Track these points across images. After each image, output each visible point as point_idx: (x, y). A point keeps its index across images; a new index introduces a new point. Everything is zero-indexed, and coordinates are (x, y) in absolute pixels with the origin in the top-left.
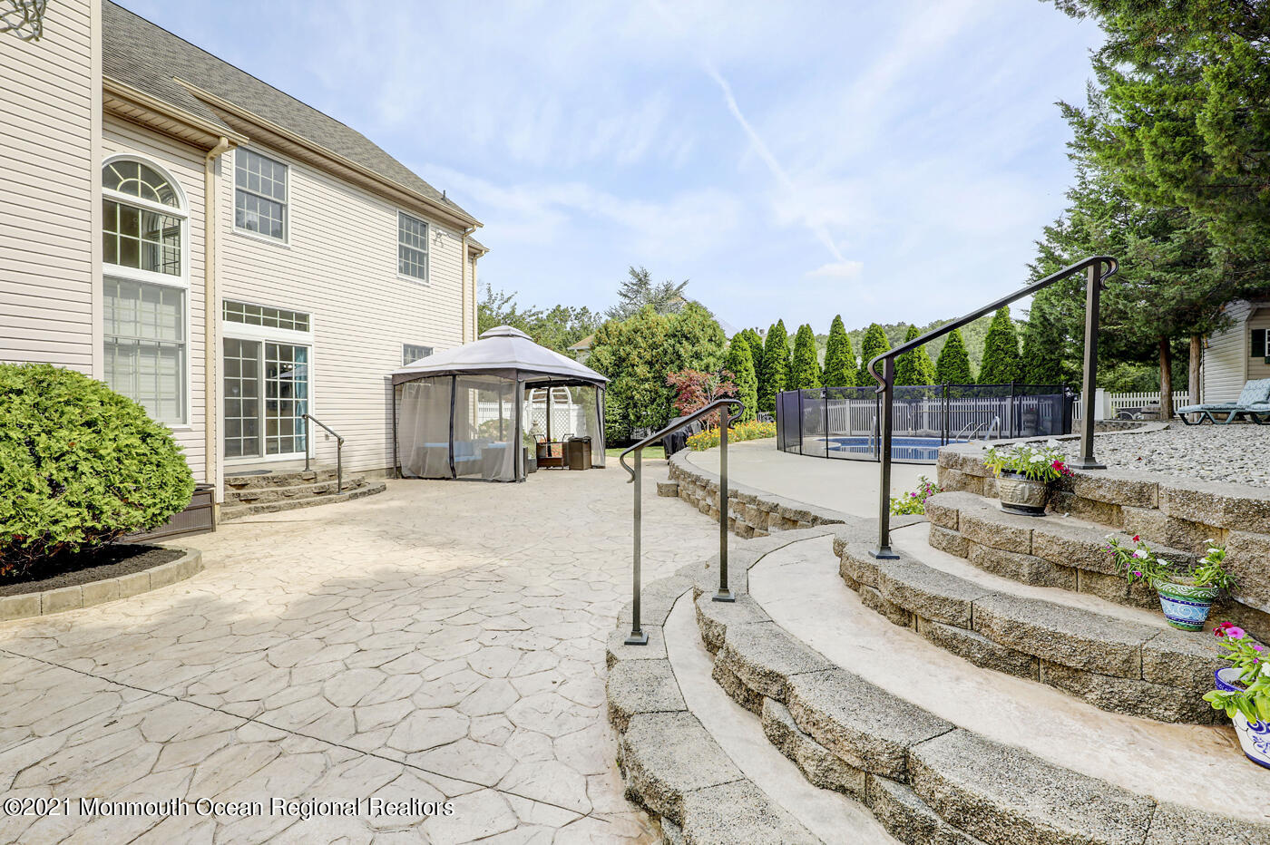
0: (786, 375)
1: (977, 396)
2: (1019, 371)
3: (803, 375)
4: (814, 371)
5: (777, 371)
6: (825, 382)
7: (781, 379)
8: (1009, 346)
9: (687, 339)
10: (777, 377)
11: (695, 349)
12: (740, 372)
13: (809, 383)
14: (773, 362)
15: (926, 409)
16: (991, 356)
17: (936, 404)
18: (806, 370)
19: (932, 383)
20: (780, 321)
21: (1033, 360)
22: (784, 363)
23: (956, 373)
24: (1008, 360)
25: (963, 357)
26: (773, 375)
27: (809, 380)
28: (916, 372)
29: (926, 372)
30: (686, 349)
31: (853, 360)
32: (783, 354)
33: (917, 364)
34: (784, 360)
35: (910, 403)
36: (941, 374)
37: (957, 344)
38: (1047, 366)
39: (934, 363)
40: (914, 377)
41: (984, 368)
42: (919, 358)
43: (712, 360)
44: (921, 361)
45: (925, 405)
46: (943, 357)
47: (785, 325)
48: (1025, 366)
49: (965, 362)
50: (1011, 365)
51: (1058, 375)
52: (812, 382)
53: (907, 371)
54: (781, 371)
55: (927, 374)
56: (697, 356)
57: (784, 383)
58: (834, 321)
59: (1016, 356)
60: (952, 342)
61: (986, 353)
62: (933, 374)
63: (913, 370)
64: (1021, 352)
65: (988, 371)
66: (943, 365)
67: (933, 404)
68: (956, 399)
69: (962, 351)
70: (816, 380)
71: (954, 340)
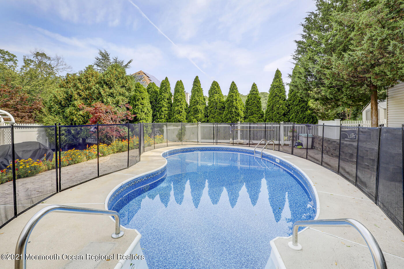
0: (168, 108)
1: (265, 121)
2: (286, 108)
3: (176, 108)
4: (183, 106)
5: (163, 106)
6: (189, 112)
7: (165, 110)
8: (281, 94)
9: (107, 84)
10: (163, 109)
11: (111, 91)
12: (138, 105)
13: (179, 112)
14: (161, 101)
15: (239, 128)
16: (272, 99)
17: (246, 125)
18: (178, 106)
19: (242, 113)
20: (166, 78)
21: (293, 102)
22: (167, 101)
23: (255, 109)
24: (281, 101)
25: (258, 100)
26: (161, 108)
27: (180, 111)
28: (234, 108)
29: (239, 107)
30: (105, 91)
31: (203, 100)
32: (167, 96)
33: (235, 103)
34: (168, 99)
35: (231, 125)
36: (247, 109)
37: (256, 92)
38: (301, 105)
39: (244, 103)
40: (233, 110)
41: (269, 106)
42: (236, 100)
43: (121, 98)
44: (237, 101)
45: (239, 126)
46: (249, 100)
47: (169, 80)
48: (289, 105)
49: (259, 102)
50: (282, 104)
51: (306, 110)
52: (182, 112)
53: (230, 107)
54: (166, 105)
55: (240, 109)
56: (111, 95)
57: (167, 112)
58: (195, 79)
59: (285, 100)
60: (253, 91)
61: (270, 97)
62: (243, 108)
63: (233, 106)
64: (287, 98)
65: (271, 108)
66: (248, 104)
67: (243, 125)
68: (254, 123)
69: (258, 97)
70: (184, 111)
71: (254, 91)
